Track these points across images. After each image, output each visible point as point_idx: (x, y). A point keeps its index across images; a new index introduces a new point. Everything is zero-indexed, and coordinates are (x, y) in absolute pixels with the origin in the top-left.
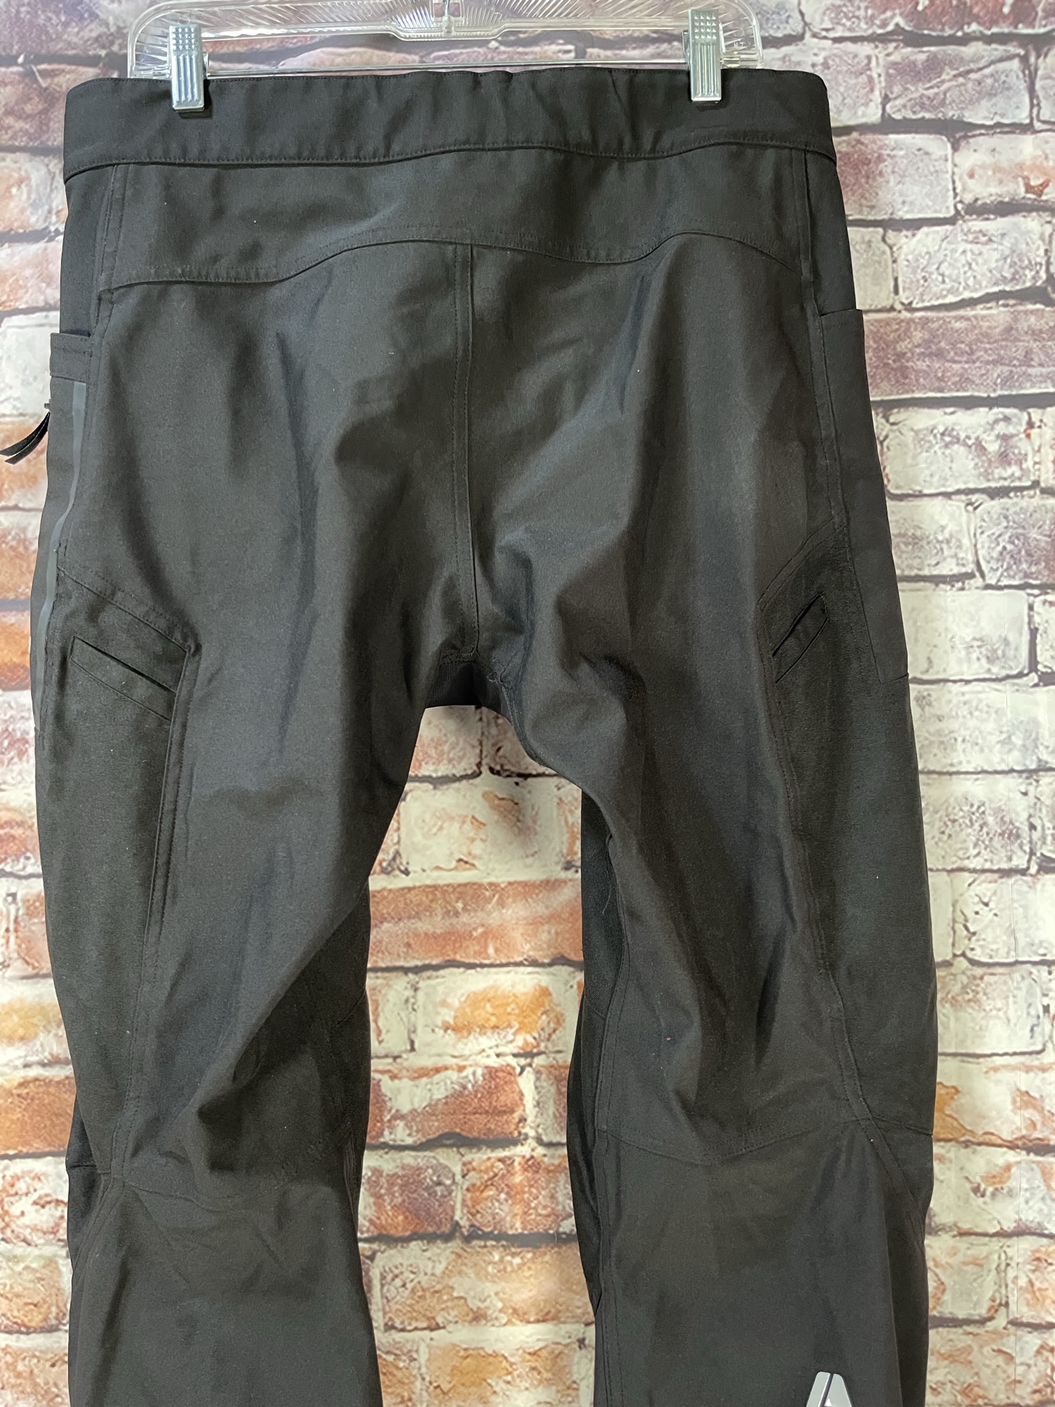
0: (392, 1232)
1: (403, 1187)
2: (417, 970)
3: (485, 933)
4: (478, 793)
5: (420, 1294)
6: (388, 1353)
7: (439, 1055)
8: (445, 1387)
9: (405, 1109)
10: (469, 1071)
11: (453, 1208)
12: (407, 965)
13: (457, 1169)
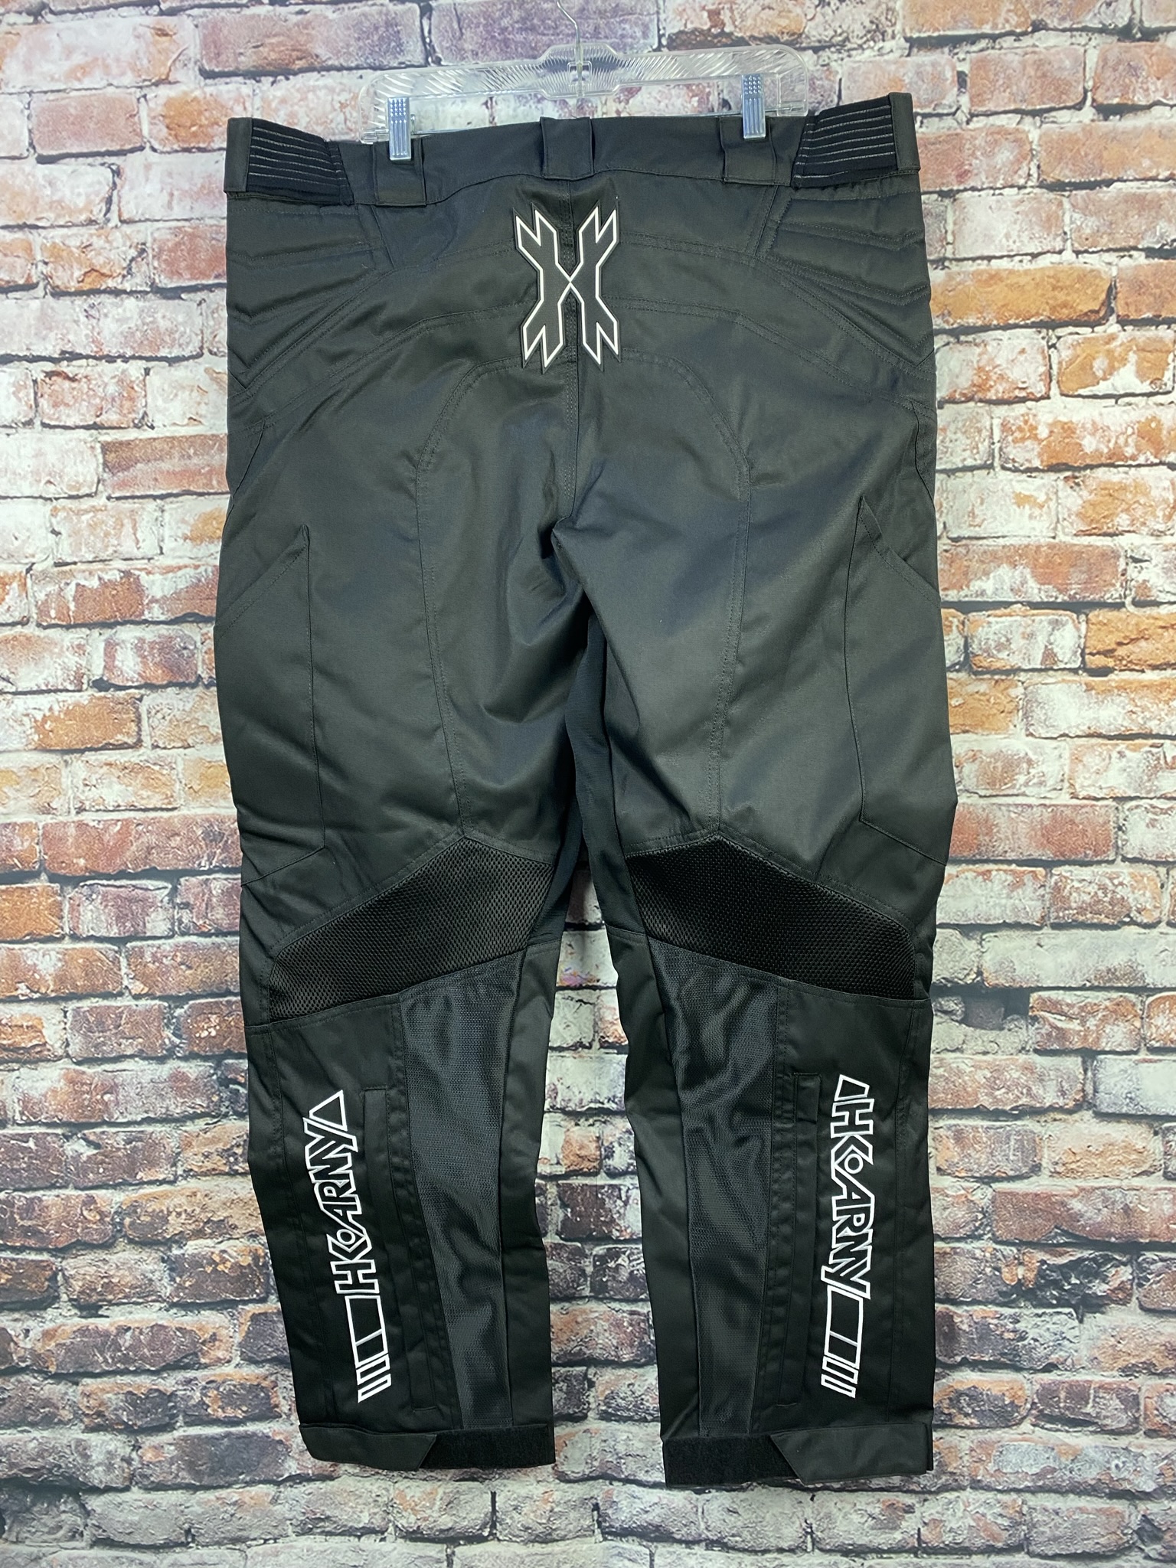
0: (154, 682)
1: (161, 650)
2: (162, 497)
3: (210, 472)
4: (201, 369)
5: (176, 723)
6: (155, 764)
7: (180, 557)
8: (196, 788)
9: (159, 595)
10: (202, 569)
11: (196, 665)
12: (155, 493)
13: (198, 639)
